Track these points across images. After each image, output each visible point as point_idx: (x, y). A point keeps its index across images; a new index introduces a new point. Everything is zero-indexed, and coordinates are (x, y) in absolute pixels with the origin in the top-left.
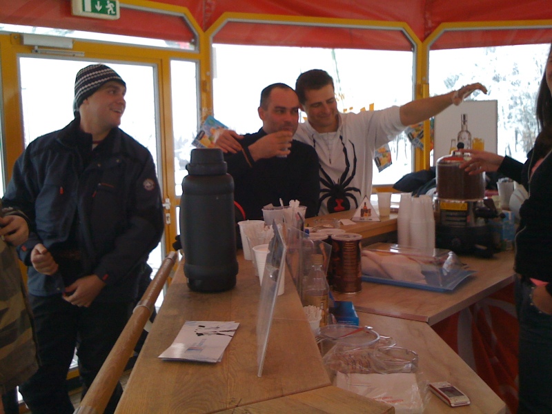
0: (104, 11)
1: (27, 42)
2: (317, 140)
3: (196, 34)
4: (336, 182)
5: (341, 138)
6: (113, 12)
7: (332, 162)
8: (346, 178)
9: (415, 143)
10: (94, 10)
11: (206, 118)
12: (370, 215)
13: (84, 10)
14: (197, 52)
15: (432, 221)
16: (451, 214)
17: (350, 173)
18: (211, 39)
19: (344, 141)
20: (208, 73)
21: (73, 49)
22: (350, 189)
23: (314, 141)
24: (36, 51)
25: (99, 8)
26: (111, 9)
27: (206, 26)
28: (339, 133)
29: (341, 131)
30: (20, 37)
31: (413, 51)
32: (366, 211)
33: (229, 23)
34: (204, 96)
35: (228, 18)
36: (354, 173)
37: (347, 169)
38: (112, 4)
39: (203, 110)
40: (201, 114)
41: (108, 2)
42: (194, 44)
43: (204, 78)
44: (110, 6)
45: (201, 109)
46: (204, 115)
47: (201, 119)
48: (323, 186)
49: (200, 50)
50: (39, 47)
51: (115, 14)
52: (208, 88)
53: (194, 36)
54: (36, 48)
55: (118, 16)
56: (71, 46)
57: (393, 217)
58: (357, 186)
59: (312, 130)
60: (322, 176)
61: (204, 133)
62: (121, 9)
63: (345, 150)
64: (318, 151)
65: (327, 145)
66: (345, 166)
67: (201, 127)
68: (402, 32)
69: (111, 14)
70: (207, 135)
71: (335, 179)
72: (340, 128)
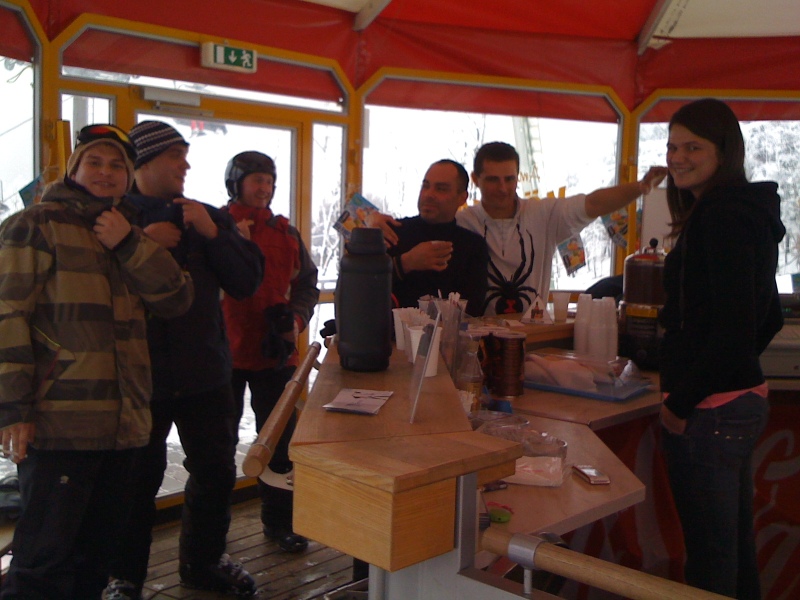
0: (239, 63)
1: (148, 96)
2: (490, 227)
3: (347, 93)
4: (509, 279)
5: (518, 226)
6: (249, 65)
7: (506, 254)
8: (521, 275)
9: (616, 239)
10: (227, 61)
11: (352, 196)
12: (542, 317)
13: (215, 60)
14: (346, 114)
15: (614, 327)
16: (639, 321)
17: (526, 270)
18: (363, 99)
19: (521, 230)
20: (357, 141)
21: (200, 107)
22: (525, 289)
23: (486, 228)
24: (158, 108)
25: (233, 59)
26: (247, 61)
27: (358, 82)
28: (516, 221)
29: (519, 219)
30: (140, 89)
31: (619, 123)
32: (538, 312)
33: (388, 80)
34: (351, 168)
35: (387, 73)
36: (530, 270)
37: (523, 264)
38: (248, 55)
39: (349, 185)
40: (346, 191)
41: (244, 52)
42: (342, 104)
43: (352, 147)
44: (245, 57)
45: (346, 185)
46: (350, 192)
47: (346, 197)
48: (492, 284)
49: (349, 113)
50: (162, 103)
51: (251, 67)
52: (356, 159)
53: (343, 96)
54: (158, 104)
55: (255, 69)
56: (197, 103)
57: (569, 321)
58: (533, 287)
59: (484, 214)
60: (491, 271)
61: (349, 214)
62: (259, 60)
63: (522, 242)
64: (489, 240)
65: (501, 233)
66: (521, 261)
67: (345, 206)
68: (605, 99)
69: (246, 67)
70: (352, 217)
71: (508, 275)
72: (517, 216)
